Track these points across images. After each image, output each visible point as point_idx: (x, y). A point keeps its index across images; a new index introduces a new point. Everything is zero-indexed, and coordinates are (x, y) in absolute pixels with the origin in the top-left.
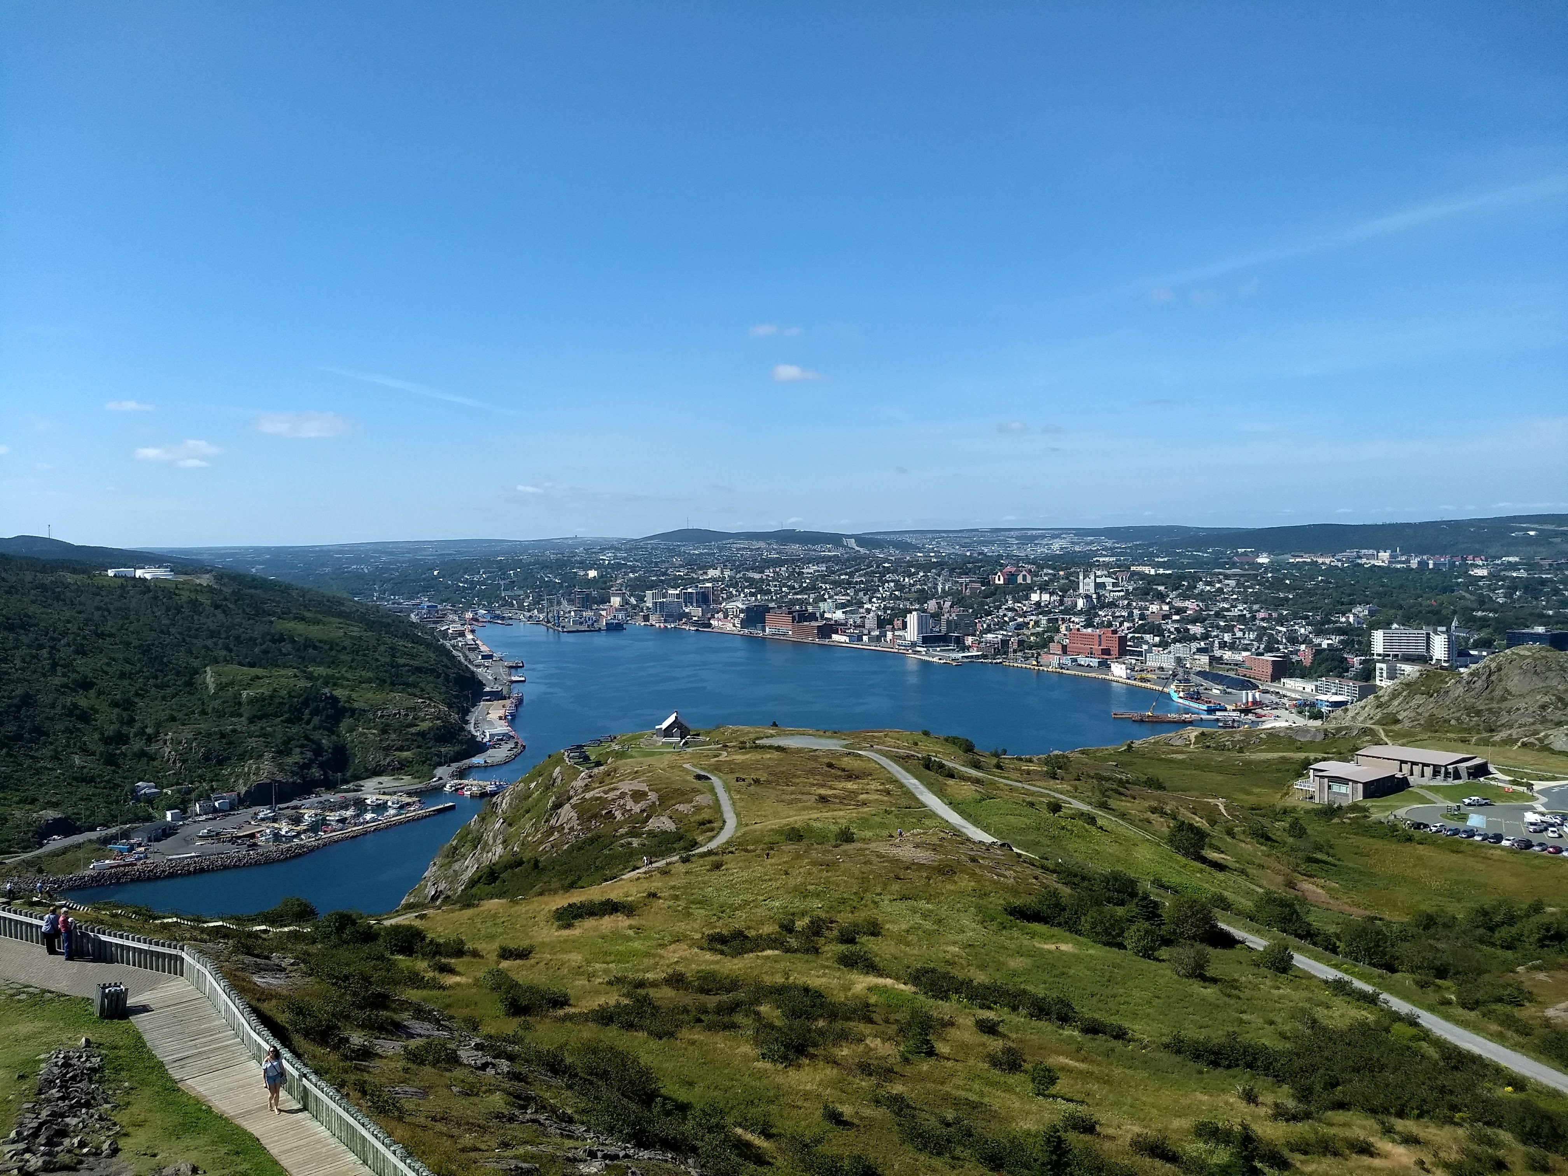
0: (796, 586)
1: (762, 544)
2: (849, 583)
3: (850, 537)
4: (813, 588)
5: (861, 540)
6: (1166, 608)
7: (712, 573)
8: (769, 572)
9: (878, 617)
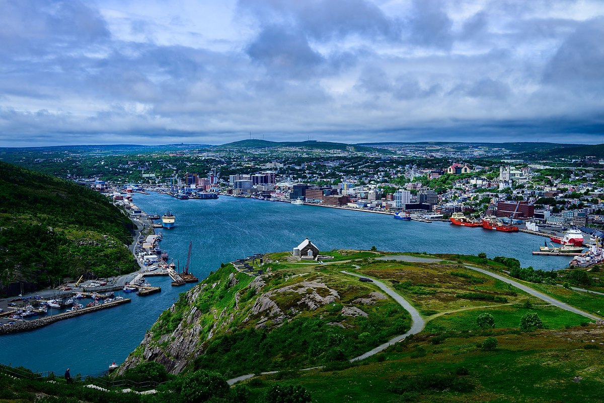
0: (322, 173)
1: (297, 149)
2: (355, 171)
3: (350, 145)
4: (333, 175)
5: (358, 147)
6: (555, 189)
7: (268, 165)
8: (305, 165)
9: (377, 193)
